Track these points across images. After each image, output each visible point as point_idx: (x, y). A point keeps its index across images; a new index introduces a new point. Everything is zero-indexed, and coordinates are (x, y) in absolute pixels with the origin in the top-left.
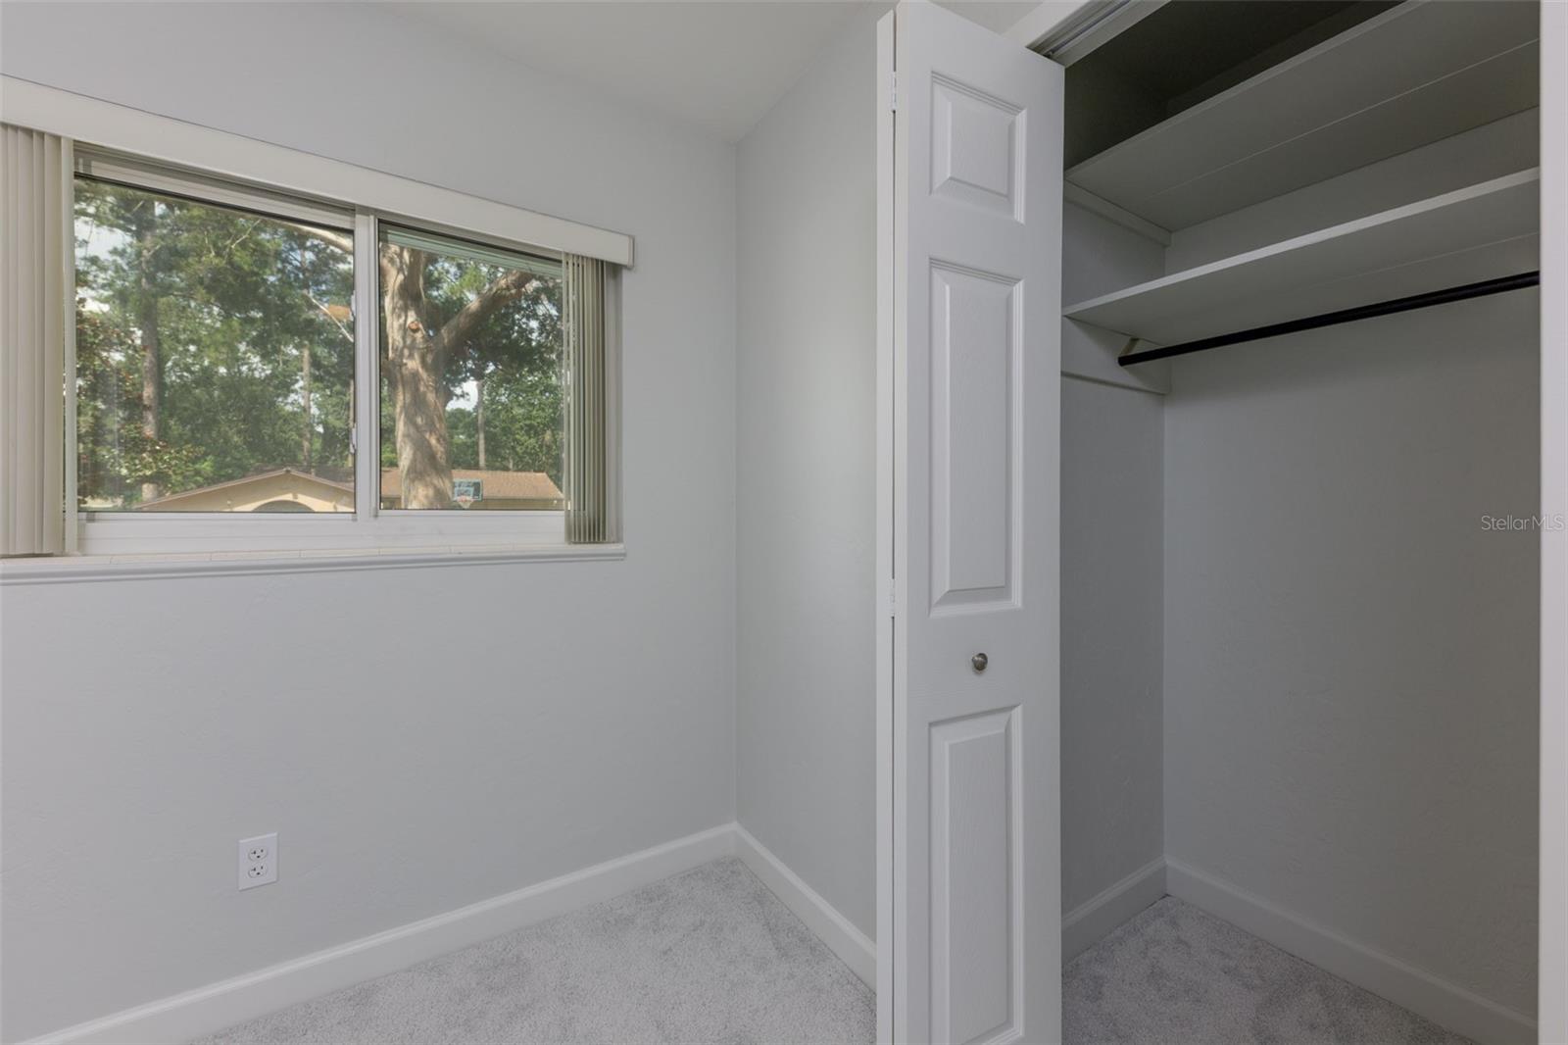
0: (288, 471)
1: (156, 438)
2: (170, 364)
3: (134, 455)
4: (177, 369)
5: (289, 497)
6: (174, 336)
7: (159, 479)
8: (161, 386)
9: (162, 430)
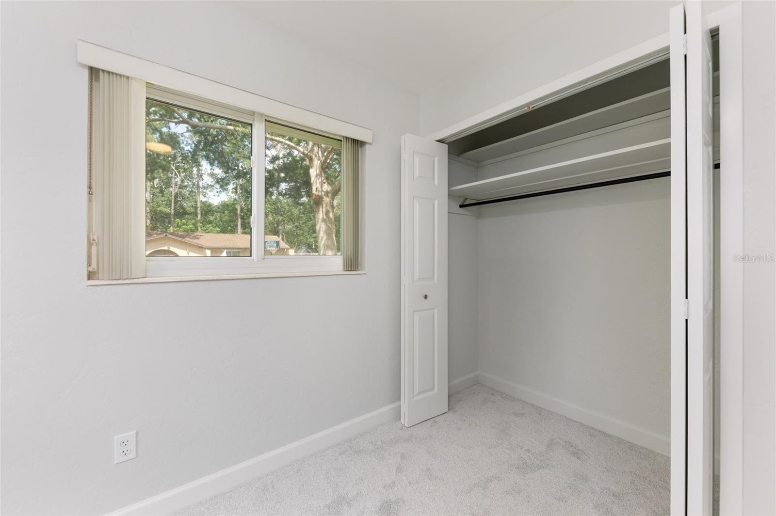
0: (166, 235)
5: (166, 248)
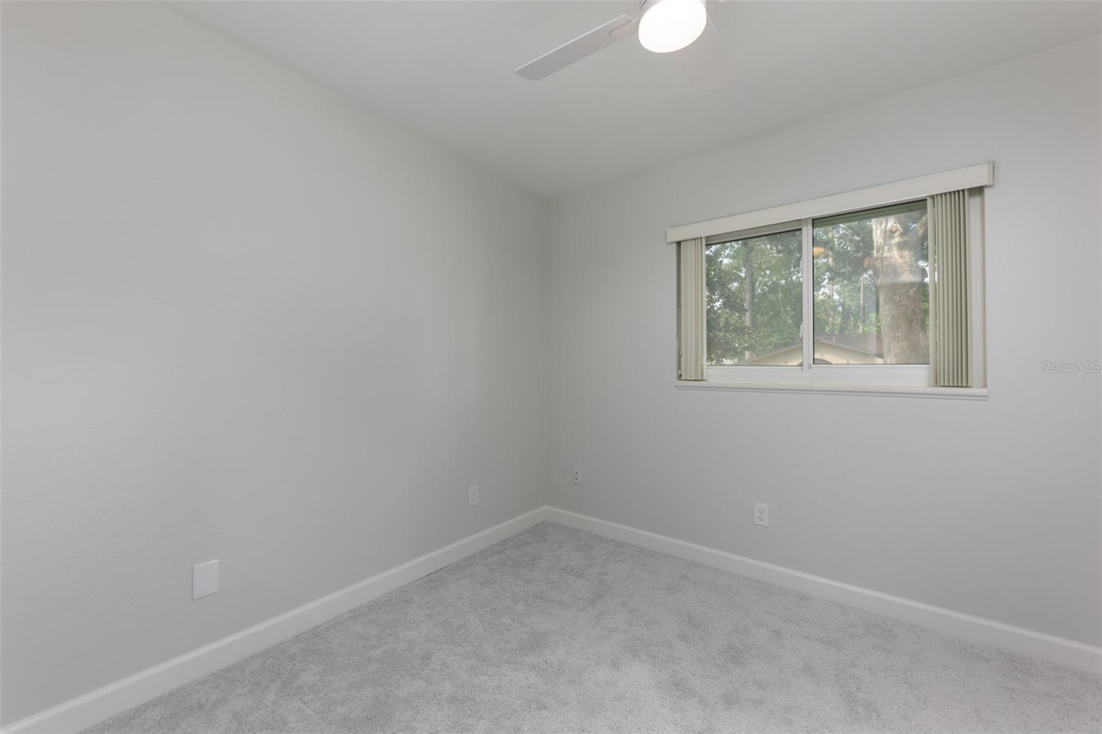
1: (750, 326)
2: (757, 284)
3: (741, 336)
4: (761, 286)
6: (760, 268)
7: (751, 348)
8: (753, 296)
9: (754, 321)
